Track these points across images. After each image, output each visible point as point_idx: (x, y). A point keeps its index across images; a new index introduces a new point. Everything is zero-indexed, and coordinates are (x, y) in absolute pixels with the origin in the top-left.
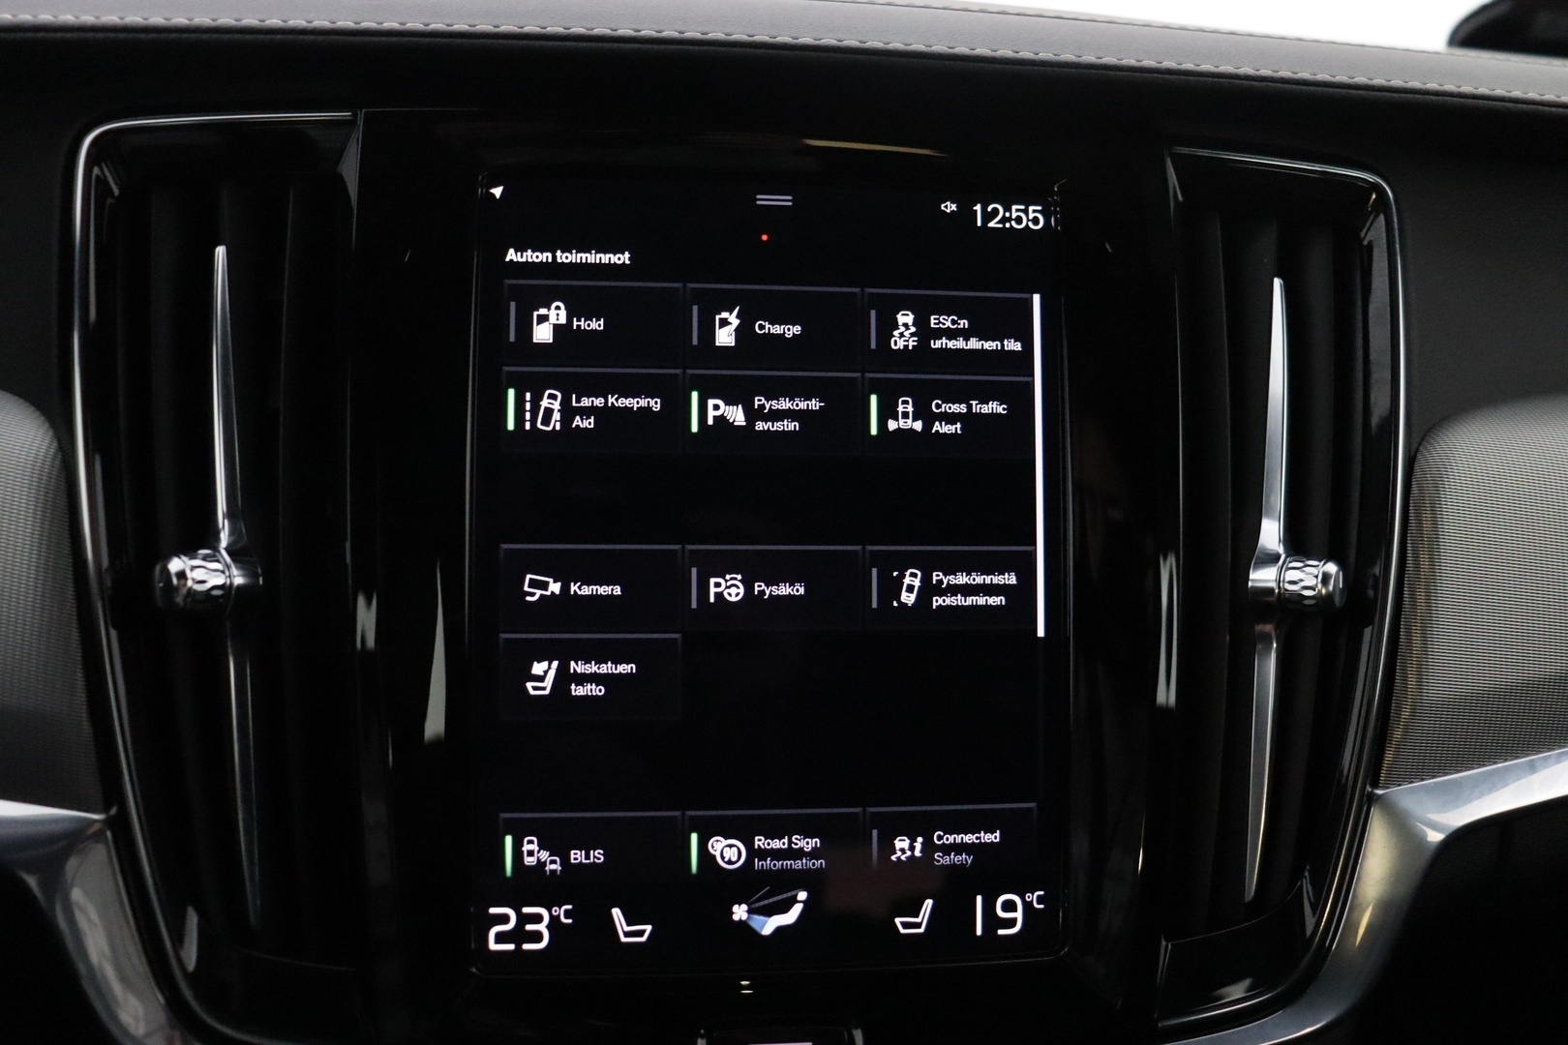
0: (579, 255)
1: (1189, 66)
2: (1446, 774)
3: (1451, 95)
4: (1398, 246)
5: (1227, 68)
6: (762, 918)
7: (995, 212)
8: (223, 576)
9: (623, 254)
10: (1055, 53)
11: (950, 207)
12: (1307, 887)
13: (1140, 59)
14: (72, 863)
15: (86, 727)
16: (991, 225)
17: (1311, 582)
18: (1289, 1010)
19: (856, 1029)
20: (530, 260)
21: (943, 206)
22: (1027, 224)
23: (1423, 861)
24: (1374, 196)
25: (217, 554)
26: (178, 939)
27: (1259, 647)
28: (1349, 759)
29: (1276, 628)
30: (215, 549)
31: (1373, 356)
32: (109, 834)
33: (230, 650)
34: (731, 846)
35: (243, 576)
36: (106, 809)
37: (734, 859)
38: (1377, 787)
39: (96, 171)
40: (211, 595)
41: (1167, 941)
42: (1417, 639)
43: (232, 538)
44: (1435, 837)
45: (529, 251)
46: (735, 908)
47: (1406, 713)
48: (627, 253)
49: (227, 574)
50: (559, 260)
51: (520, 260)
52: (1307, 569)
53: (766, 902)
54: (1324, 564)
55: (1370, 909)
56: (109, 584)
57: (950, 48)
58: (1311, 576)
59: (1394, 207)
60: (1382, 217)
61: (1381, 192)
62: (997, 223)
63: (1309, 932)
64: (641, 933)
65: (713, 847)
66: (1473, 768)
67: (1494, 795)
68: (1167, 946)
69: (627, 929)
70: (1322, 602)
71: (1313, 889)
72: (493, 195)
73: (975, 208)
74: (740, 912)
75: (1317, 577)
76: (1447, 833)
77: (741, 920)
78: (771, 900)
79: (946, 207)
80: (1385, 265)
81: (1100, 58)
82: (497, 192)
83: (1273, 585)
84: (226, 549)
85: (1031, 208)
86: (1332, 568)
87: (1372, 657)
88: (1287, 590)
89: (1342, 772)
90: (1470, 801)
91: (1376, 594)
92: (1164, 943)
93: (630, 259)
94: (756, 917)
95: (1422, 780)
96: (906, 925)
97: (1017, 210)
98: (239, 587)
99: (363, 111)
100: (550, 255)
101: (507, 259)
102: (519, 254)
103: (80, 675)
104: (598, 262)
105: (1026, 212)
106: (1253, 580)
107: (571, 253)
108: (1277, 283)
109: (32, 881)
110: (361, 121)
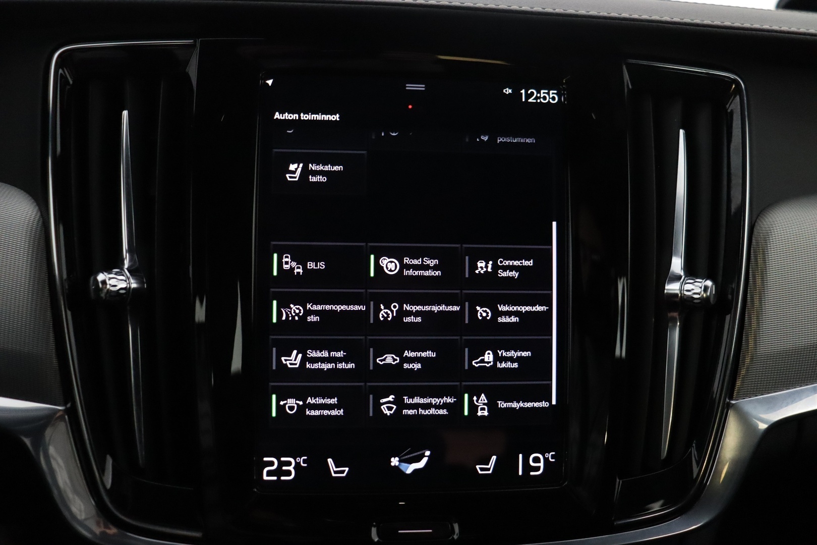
0: (313, 116)
1: (636, 16)
2: (769, 393)
3: (776, 31)
4: (746, 113)
5: (655, 17)
6: (406, 465)
7: (532, 94)
8: (126, 283)
9: (336, 115)
10: (564, 9)
11: (508, 91)
12: (694, 452)
13: (609, 12)
14: (48, 432)
15: (55, 361)
16: (530, 100)
17: (698, 290)
18: (684, 516)
19: (455, 523)
20: (287, 118)
21: (504, 90)
22: (549, 101)
23: (756, 440)
24: (734, 86)
25: (123, 271)
26: (102, 470)
27: (670, 324)
28: (717, 386)
29: (679, 315)
30: (122, 269)
31: (733, 171)
32: (66, 417)
33: (129, 322)
34: (391, 262)
35: (136, 283)
36: (65, 404)
37: (393, 269)
38: (732, 400)
39: (61, 71)
40: (119, 293)
41: (620, 479)
42: (754, 321)
43: (130, 264)
44: (763, 426)
45: (287, 113)
46: (392, 459)
47: (748, 361)
48: (338, 115)
49: (128, 282)
50: (302, 118)
51: (282, 118)
52: (696, 284)
53: (409, 456)
54: (705, 281)
55: (728, 464)
56: (67, 287)
57: (508, 6)
58: (698, 287)
59: (744, 91)
60: (738, 98)
61: (738, 84)
62: (533, 99)
63: (695, 476)
64: (343, 472)
65: (382, 262)
66: (784, 390)
67: (795, 405)
68: (619, 482)
69: (335, 469)
70: (704, 301)
71: (697, 453)
72: (268, 84)
73: (521, 92)
74: (395, 461)
75: (701, 288)
76: (770, 424)
77: (395, 465)
78: (411, 455)
79: (506, 91)
80: (740, 122)
81: (588, 12)
82: (270, 82)
83: (678, 292)
84: (127, 269)
85: (551, 92)
86: (709, 283)
87: (730, 329)
88: (685, 295)
89: (714, 393)
90: (782, 408)
91: (733, 299)
92: (618, 480)
93: (339, 118)
94: (403, 464)
95: (756, 396)
96: (482, 469)
97: (544, 93)
98: (134, 289)
99: (200, 40)
100: (297, 115)
101: (275, 118)
102: (281, 115)
103: (52, 335)
104: (322, 119)
105: (548, 94)
106: (667, 289)
107: (309, 115)
108: (682, 132)
109: (27, 441)
110: (198, 45)
